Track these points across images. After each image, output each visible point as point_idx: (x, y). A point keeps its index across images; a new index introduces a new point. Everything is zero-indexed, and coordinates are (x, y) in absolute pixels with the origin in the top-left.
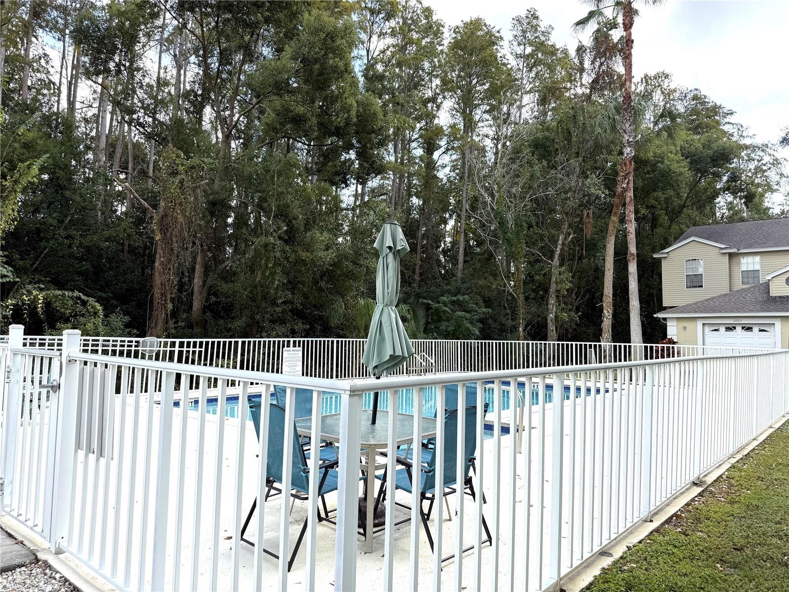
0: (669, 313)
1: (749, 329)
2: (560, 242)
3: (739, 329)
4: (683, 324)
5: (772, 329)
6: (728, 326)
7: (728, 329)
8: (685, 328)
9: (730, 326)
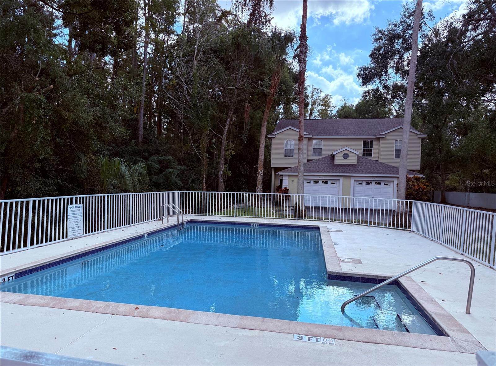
0: (285, 172)
1: (326, 182)
2: (228, 123)
3: (321, 182)
4: (292, 179)
5: (338, 182)
6: (315, 180)
7: (315, 182)
8: (293, 181)
9: (316, 180)
